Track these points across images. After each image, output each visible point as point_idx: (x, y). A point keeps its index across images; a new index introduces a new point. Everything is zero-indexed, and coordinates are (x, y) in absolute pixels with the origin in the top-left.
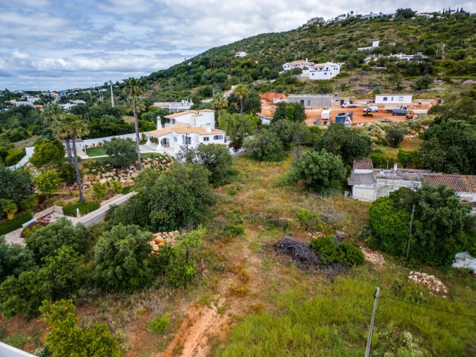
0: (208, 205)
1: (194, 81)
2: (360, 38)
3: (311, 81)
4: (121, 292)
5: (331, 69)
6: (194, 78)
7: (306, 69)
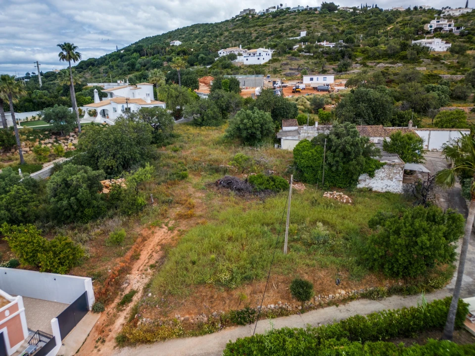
0: (153, 159)
1: (128, 67)
2: (290, 29)
3: (246, 66)
4: (77, 222)
5: (264, 54)
6: (128, 65)
7: (240, 55)
